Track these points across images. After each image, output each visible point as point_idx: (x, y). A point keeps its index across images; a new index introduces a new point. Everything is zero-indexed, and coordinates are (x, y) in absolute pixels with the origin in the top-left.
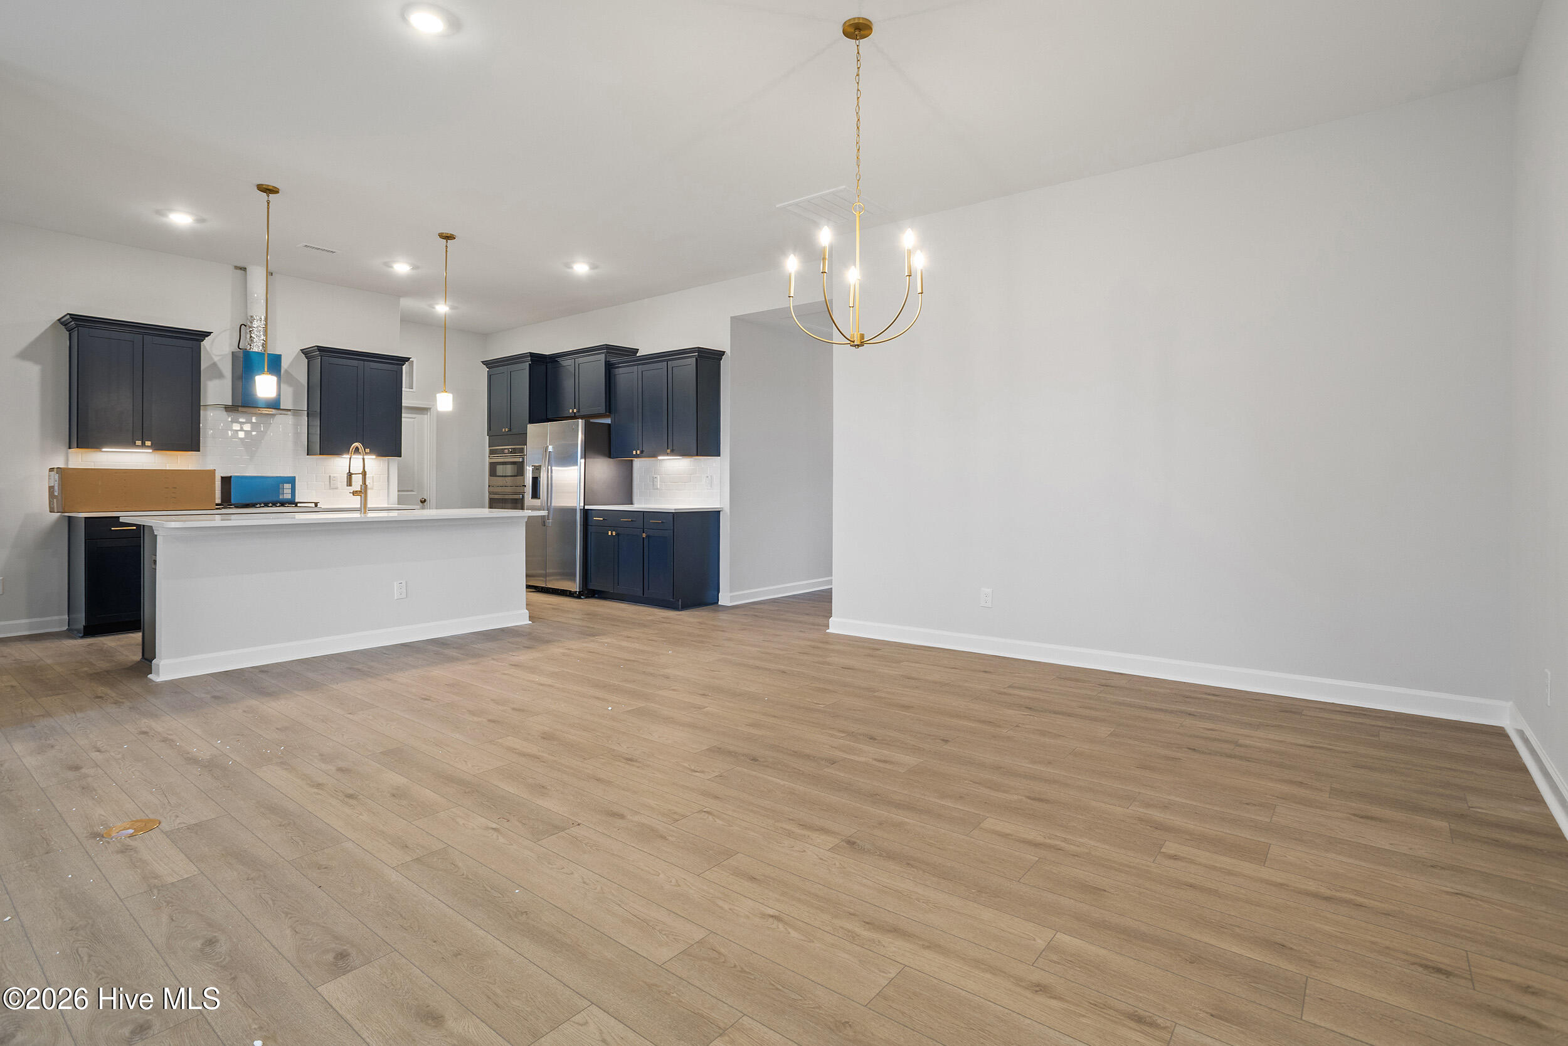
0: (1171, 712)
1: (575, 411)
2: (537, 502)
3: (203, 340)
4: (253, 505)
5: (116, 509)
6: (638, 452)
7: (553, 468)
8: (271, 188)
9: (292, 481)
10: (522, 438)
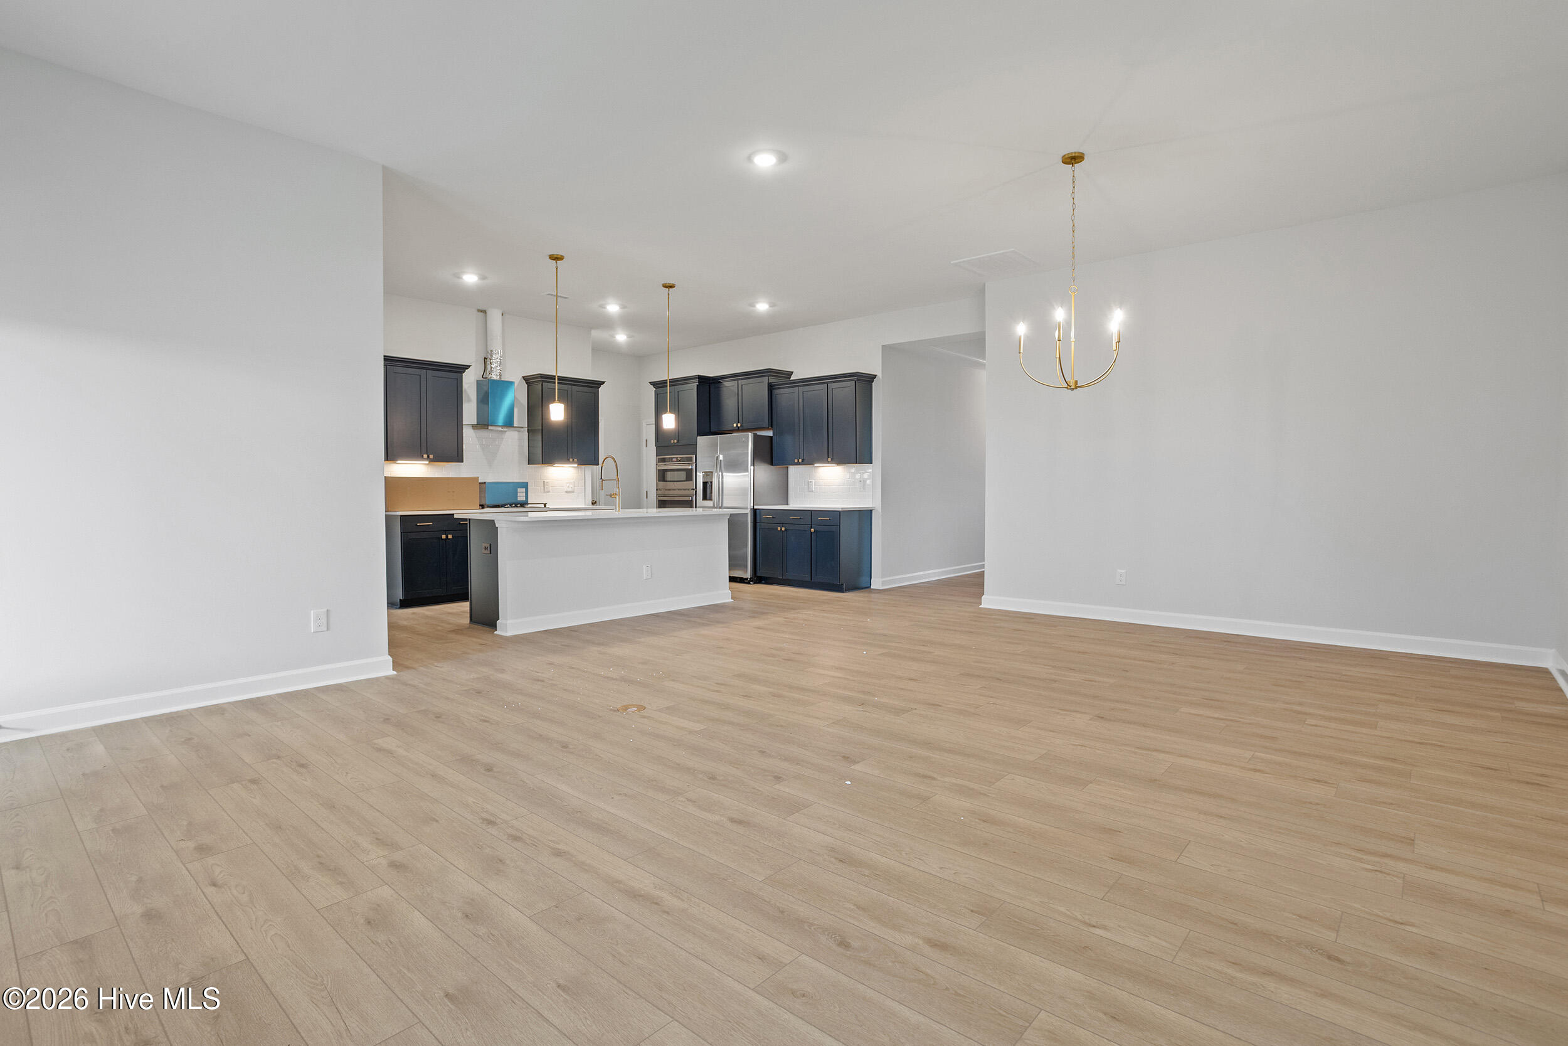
0: (1286, 657)
1: (739, 425)
2: (709, 503)
3: (464, 372)
4: (503, 506)
5: (422, 509)
6: (800, 460)
7: (724, 474)
8: (559, 256)
9: (525, 485)
10: (692, 448)
